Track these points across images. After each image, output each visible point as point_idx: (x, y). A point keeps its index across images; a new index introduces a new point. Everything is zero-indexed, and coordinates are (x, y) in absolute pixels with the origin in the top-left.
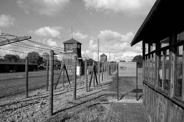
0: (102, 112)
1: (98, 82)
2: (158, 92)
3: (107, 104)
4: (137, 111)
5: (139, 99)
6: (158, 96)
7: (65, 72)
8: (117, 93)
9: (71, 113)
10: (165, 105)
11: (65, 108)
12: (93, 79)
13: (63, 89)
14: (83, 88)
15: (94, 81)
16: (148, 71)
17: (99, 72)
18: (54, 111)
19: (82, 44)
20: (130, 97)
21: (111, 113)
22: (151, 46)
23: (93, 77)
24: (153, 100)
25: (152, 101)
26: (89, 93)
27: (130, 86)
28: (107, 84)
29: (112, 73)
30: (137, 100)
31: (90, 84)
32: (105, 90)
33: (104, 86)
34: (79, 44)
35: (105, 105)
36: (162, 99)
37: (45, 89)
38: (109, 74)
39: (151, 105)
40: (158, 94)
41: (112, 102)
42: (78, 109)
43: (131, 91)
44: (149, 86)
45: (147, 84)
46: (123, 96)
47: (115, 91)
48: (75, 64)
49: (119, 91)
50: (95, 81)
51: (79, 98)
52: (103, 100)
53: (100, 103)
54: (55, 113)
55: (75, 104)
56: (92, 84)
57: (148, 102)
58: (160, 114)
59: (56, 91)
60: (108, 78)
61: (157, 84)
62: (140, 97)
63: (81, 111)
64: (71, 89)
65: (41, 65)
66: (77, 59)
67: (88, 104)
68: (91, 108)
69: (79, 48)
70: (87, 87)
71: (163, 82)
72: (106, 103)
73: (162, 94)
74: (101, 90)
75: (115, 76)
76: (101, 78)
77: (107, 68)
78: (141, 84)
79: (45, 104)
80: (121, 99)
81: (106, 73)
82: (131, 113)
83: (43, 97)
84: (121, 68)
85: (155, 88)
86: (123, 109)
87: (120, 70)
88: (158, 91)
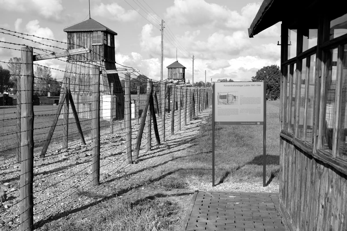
0: (171, 219)
1: (161, 137)
2: (321, 163)
3: (182, 197)
4: (264, 213)
5: (269, 182)
6: (320, 174)
7: (71, 110)
8: (211, 167)
9: (84, 221)
10: (342, 199)
11: (68, 209)
12: (146, 130)
13: (64, 157)
14: (120, 153)
15: (150, 135)
16: (295, 106)
17: (163, 109)
18: (37, 219)
19: (116, 34)
20: (247, 177)
21: (193, 220)
22: (305, 38)
23: (147, 124)
24: (309, 184)
25: (304, 186)
26: (135, 167)
27: (245, 148)
28: (185, 142)
29: (197, 114)
30: (265, 185)
31: (139, 143)
32: (180, 157)
33: (176, 149)
34: (110, 34)
35: (177, 199)
36: (332, 181)
37: (15, 159)
38: (191, 115)
39: (303, 198)
40: (322, 166)
41: (198, 191)
42: (103, 211)
43: (248, 161)
44: (296, 147)
45: (292, 140)
46: (227, 174)
47: (205, 160)
48: (97, 86)
49: (216, 160)
50: (154, 136)
51: (108, 182)
52: (173, 186)
53: (165, 193)
54: (40, 224)
55: (96, 197)
56: (144, 142)
57: (295, 189)
58: (327, 221)
59: (46, 162)
60: (189, 126)
61: (319, 141)
62: (273, 176)
63: (112, 216)
64: (87, 156)
65: (5, 93)
66: (101, 73)
67: (132, 196)
68: (139, 207)
69: (109, 45)
70: (132, 151)
71: (335, 135)
72: (182, 192)
73: (333, 168)
74: (168, 157)
75: (208, 120)
76: (169, 128)
77: (185, 99)
78: (275, 143)
79: (12, 198)
80: (221, 182)
81: (183, 114)
82: (249, 220)
83: (8, 181)
84: (223, 97)
85: (314, 151)
86: (228, 209)
87: (219, 103)
88: (321, 159)
